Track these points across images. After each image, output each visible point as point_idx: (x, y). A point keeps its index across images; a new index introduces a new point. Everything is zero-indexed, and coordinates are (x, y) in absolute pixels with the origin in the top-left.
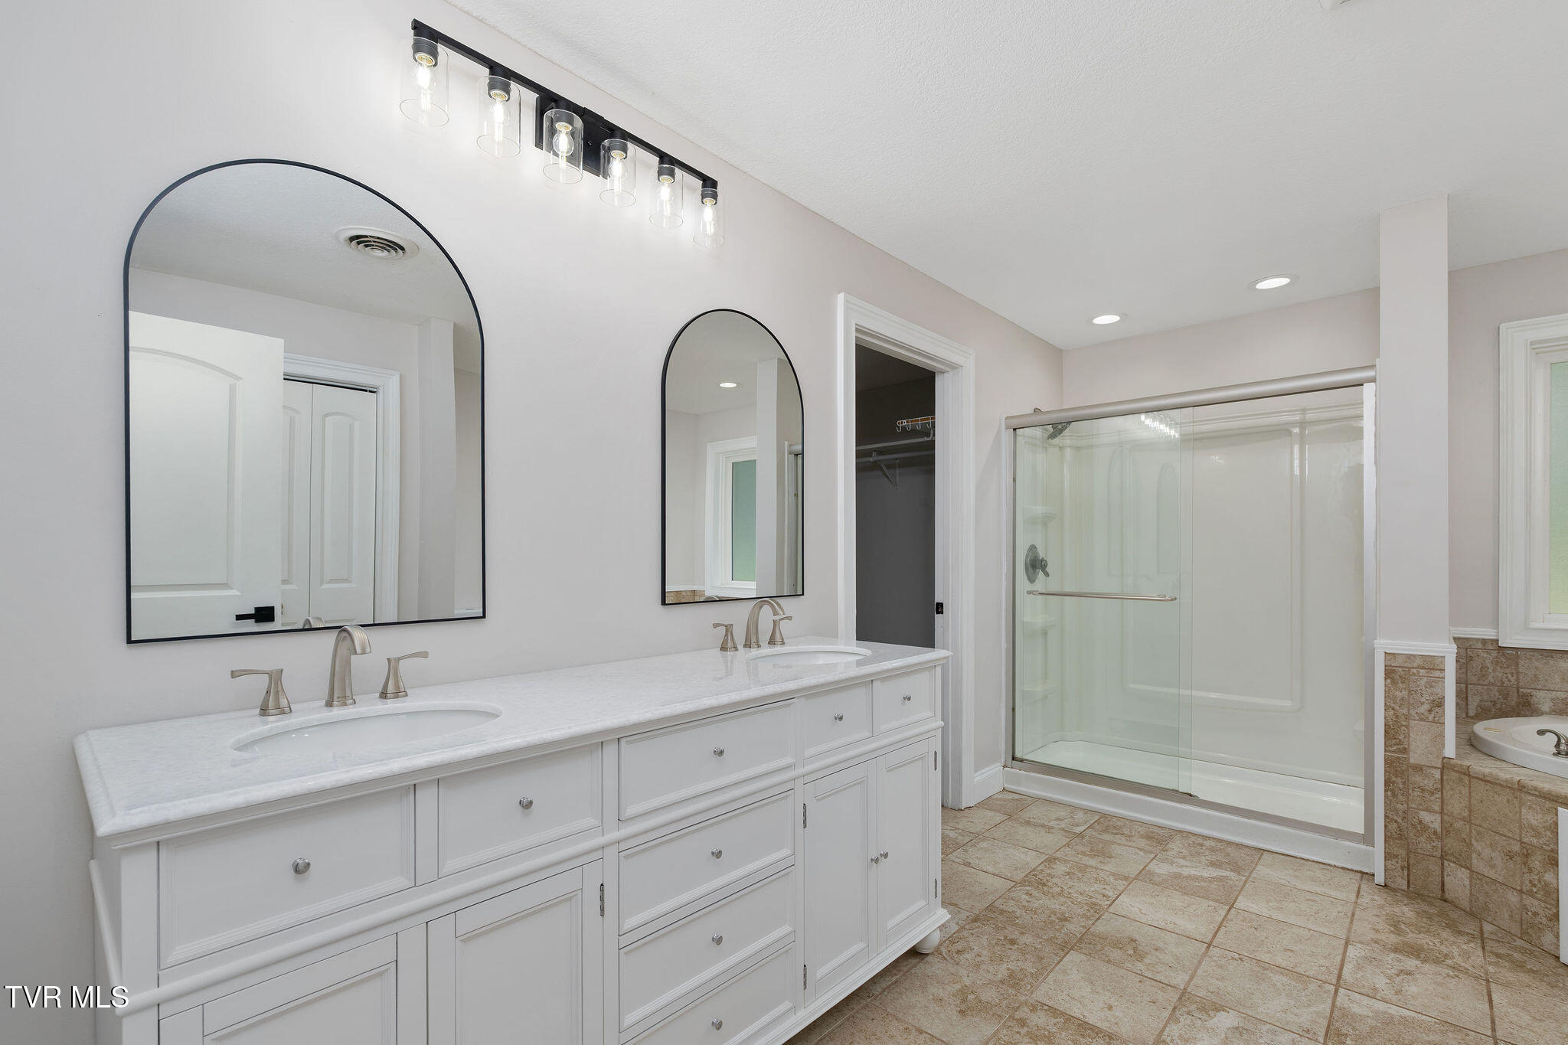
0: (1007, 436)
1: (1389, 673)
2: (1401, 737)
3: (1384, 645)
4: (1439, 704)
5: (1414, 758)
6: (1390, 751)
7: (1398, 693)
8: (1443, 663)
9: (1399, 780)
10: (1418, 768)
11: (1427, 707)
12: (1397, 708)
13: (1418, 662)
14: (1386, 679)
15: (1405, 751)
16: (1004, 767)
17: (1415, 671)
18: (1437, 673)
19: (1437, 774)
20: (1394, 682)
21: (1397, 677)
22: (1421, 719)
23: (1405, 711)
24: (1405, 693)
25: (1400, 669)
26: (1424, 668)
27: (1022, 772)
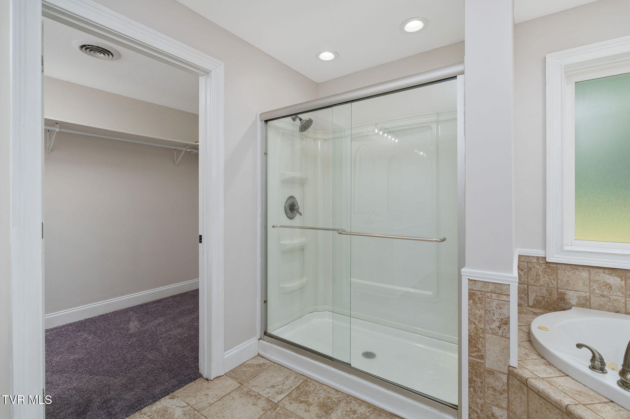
0: (260, 124)
1: (471, 295)
2: (480, 346)
3: (468, 272)
4: (506, 322)
5: (489, 364)
6: (472, 356)
7: (477, 311)
8: (508, 289)
9: (478, 380)
10: (491, 372)
11: (497, 324)
12: (477, 323)
13: (491, 287)
14: (469, 299)
15: (482, 357)
16: (259, 340)
17: (489, 294)
18: (504, 298)
19: (505, 378)
20: (475, 303)
21: (477, 299)
22: (493, 334)
23: (482, 326)
24: (482, 312)
25: (479, 293)
26: (495, 293)
27: (268, 343)
